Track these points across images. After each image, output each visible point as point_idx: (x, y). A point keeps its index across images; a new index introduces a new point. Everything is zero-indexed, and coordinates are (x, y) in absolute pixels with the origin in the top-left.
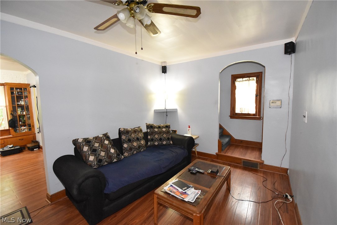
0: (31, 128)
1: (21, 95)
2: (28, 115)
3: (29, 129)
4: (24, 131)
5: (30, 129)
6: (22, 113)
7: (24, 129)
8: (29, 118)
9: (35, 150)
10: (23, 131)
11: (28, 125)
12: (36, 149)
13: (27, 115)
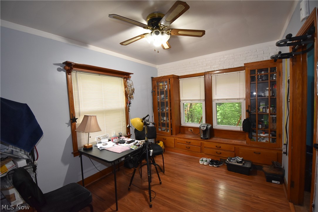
0: (276, 139)
1: (265, 80)
2: (273, 115)
3: (272, 138)
4: (264, 141)
5: (274, 140)
6: (265, 110)
7: (264, 137)
8: (274, 120)
9: (273, 181)
10: (263, 139)
11: (271, 131)
12: (276, 182)
13: (271, 115)
